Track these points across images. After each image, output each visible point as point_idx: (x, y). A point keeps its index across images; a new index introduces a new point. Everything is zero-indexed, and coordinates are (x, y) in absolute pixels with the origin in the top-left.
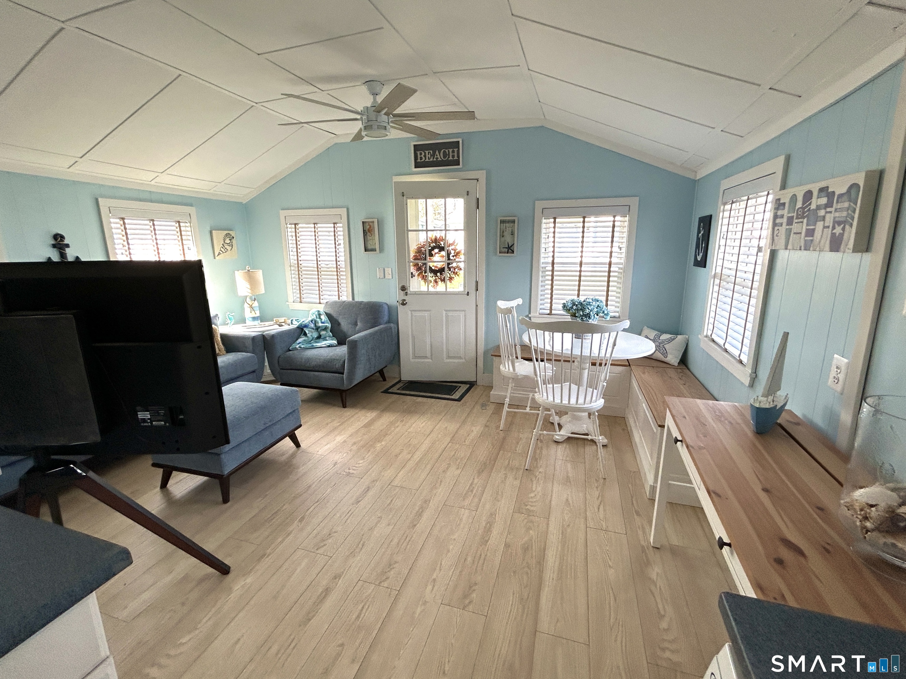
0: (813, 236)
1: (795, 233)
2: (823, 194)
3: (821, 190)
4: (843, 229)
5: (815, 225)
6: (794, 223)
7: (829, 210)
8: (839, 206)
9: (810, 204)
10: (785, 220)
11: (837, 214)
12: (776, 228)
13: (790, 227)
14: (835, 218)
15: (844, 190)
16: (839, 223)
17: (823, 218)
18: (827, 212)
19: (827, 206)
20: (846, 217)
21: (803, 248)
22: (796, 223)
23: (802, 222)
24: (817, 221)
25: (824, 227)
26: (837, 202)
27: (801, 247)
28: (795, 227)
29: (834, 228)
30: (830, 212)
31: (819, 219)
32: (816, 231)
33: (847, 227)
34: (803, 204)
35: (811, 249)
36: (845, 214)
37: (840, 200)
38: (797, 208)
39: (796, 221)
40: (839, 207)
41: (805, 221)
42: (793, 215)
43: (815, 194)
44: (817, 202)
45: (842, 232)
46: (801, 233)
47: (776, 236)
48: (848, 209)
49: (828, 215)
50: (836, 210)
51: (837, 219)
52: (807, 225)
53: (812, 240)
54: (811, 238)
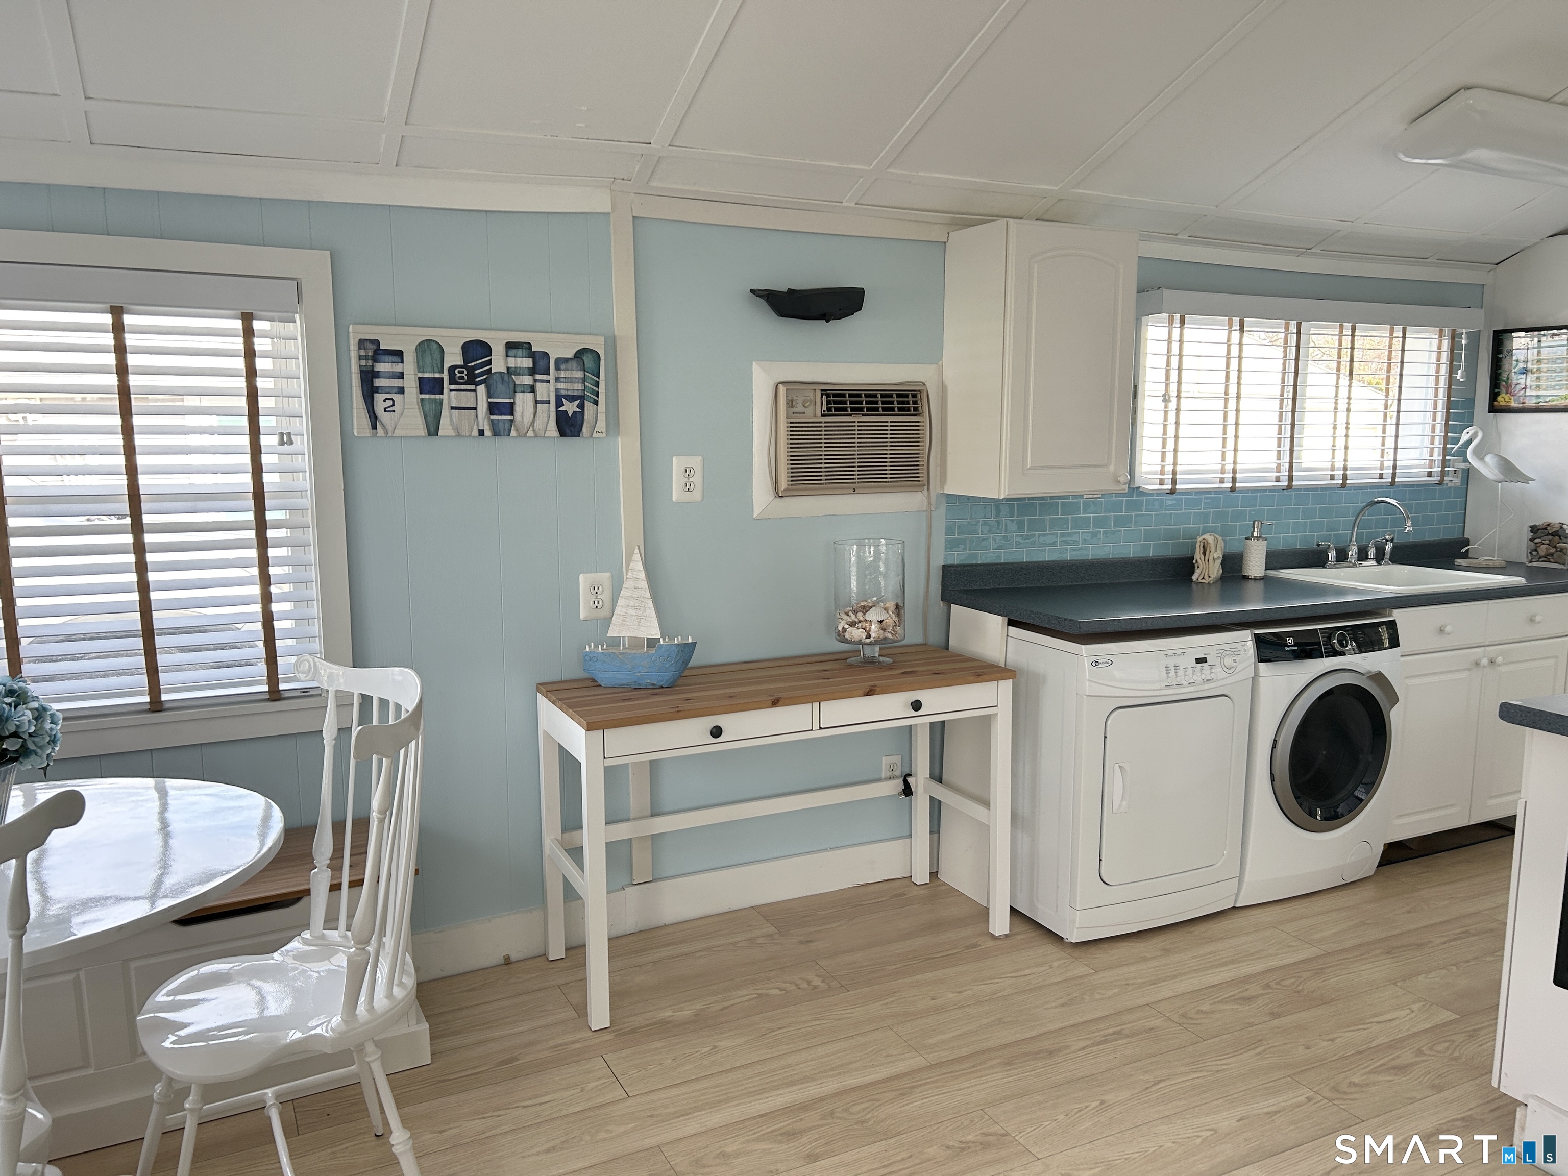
0: (512, 414)
1: (453, 408)
2: (520, 352)
3: (511, 346)
4: (581, 406)
5: (514, 398)
6: (445, 391)
7: (538, 377)
8: (563, 374)
9: (489, 363)
10: (411, 383)
11: (561, 386)
12: (379, 398)
13: (438, 396)
14: (557, 390)
15: (570, 354)
16: (571, 399)
17: (532, 389)
18: (535, 381)
19: (532, 372)
20: (584, 390)
21: (488, 433)
22: (451, 390)
23: (474, 391)
24: (515, 392)
25: (536, 402)
26: (558, 368)
27: (481, 433)
28: (450, 397)
29: (559, 404)
30: (548, 382)
31: (518, 389)
32: (518, 409)
33: (588, 405)
34: (466, 361)
35: (513, 433)
36: (579, 386)
37: (562, 367)
38: (447, 366)
39: (453, 387)
40: (562, 376)
41: (481, 389)
42: (437, 375)
43: (498, 350)
44: (507, 363)
45: (578, 410)
46: (475, 409)
47: (385, 411)
48: (584, 380)
49: (538, 385)
50: (557, 379)
51: (563, 393)
52: (489, 395)
53: (512, 421)
54: (509, 417)
